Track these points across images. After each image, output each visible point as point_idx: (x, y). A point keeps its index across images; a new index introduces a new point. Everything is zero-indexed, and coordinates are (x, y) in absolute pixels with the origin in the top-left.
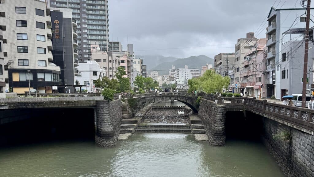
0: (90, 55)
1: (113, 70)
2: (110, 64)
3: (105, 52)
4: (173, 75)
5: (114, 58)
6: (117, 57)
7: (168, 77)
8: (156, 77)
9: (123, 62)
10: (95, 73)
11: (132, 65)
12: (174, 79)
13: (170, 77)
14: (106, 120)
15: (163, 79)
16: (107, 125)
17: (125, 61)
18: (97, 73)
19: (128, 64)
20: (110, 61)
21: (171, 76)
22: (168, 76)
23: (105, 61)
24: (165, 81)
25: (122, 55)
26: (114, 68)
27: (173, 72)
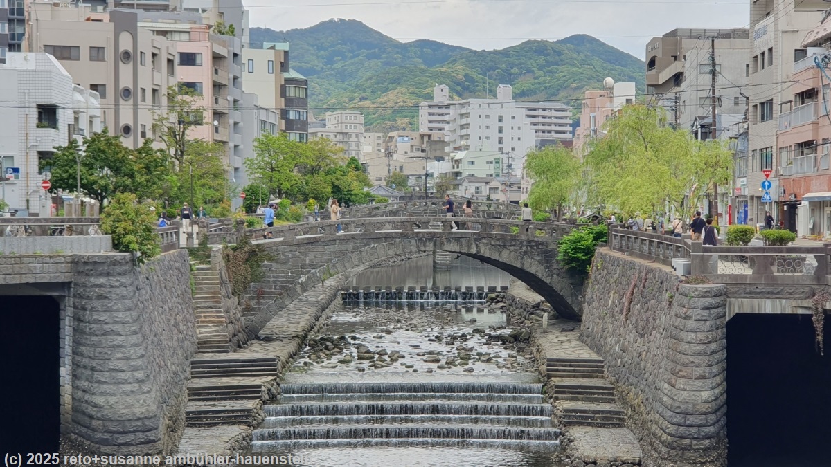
0: (21, 22)
1: (139, 102)
2: (126, 70)
3: (100, 8)
4: (440, 129)
5: (146, 42)
6: (162, 38)
7: (416, 142)
8: (353, 139)
9: (189, 59)
10: (48, 114)
11: (235, 78)
12: (447, 149)
13: (426, 139)
14: (119, 355)
15: (387, 148)
16: (125, 382)
17: (198, 58)
18: (60, 113)
19: (216, 72)
20: (127, 56)
21: (429, 136)
22: (415, 135)
23: (97, 53)
24: (399, 158)
25: (186, 26)
26: (143, 90)
27: (441, 115)
